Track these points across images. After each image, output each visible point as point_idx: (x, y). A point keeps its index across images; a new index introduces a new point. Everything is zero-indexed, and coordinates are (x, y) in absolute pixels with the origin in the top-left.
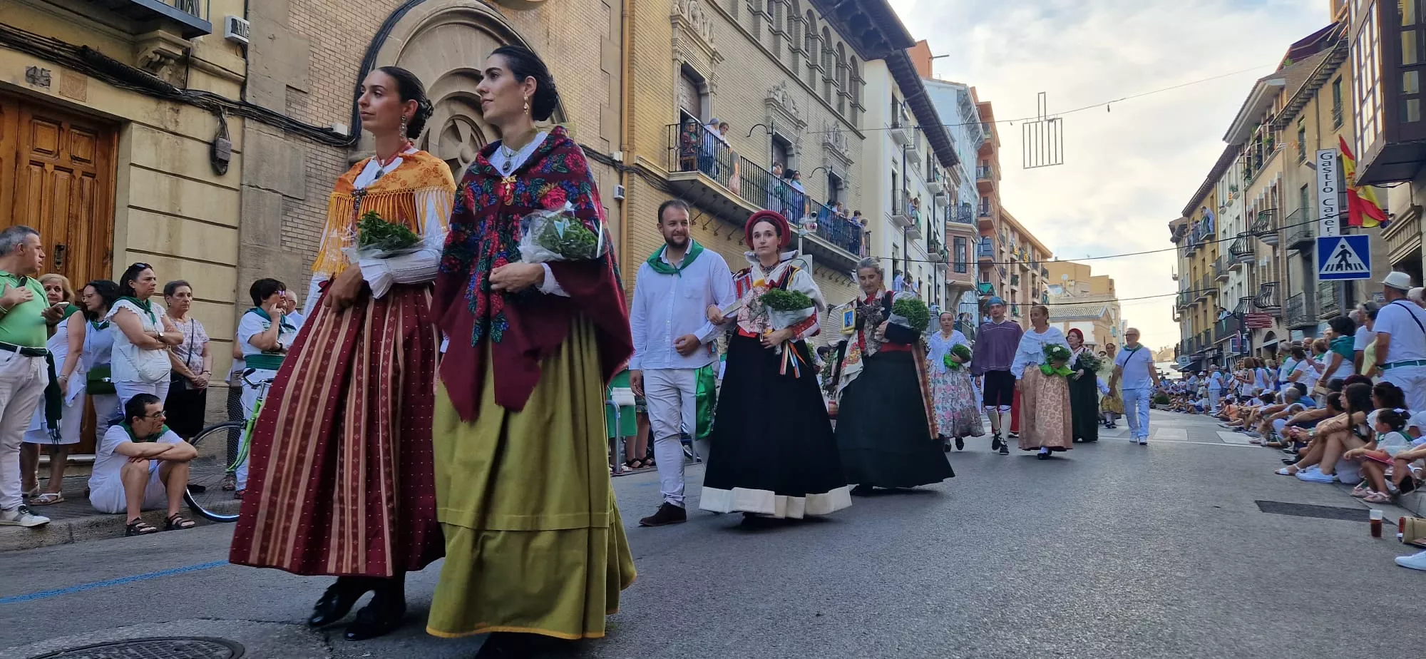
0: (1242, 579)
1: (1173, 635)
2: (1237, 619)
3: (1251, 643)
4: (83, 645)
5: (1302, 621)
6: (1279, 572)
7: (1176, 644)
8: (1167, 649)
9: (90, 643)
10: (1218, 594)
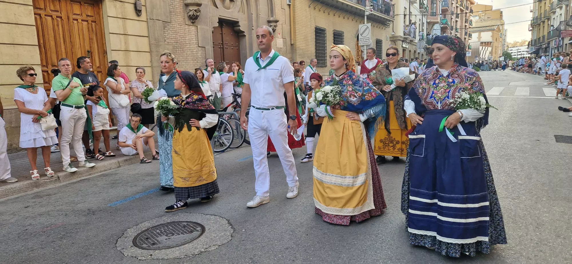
0: (543, 184)
1: (515, 216)
2: (540, 206)
3: (544, 218)
4: (155, 225)
5: (564, 206)
6: (558, 179)
7: (516, 220)
8: (512, 222)
9: (156, 224)
10: (534, 192)
